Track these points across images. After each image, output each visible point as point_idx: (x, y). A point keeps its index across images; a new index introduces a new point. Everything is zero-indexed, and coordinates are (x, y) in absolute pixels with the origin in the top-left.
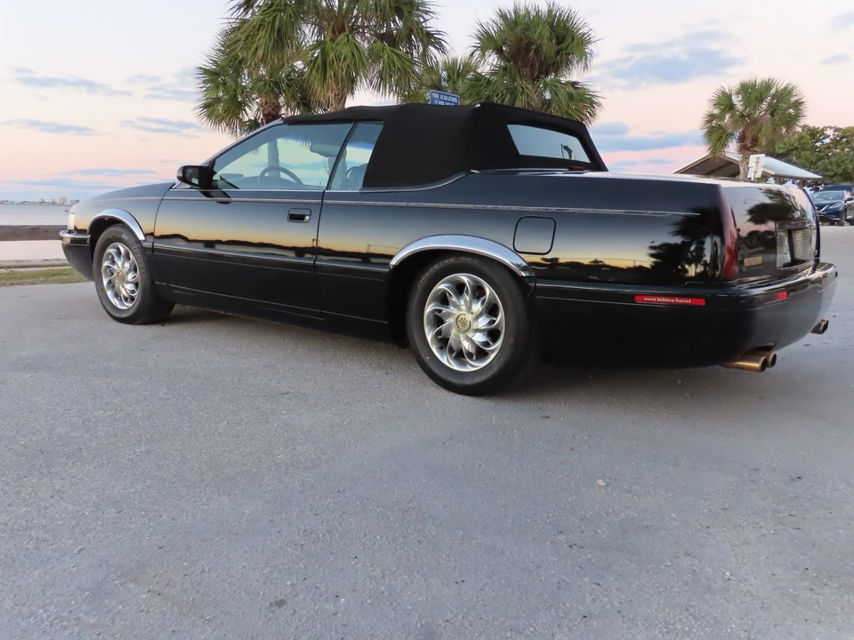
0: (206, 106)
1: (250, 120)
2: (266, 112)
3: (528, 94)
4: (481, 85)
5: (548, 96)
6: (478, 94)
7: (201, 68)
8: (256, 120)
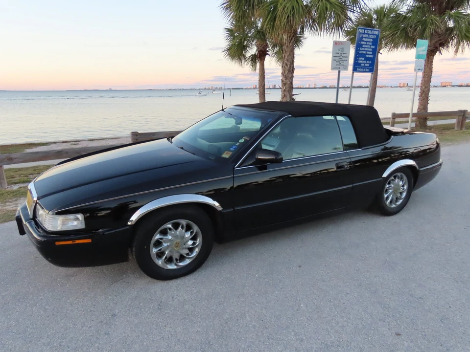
0: (229, 50)
1: (252, 55)
2: (259, 50)
3: (436, 24)
4: (399, 21)
5: (451, 24)
6: (396, 27)
7: (226, 28)
8: (255, 55)
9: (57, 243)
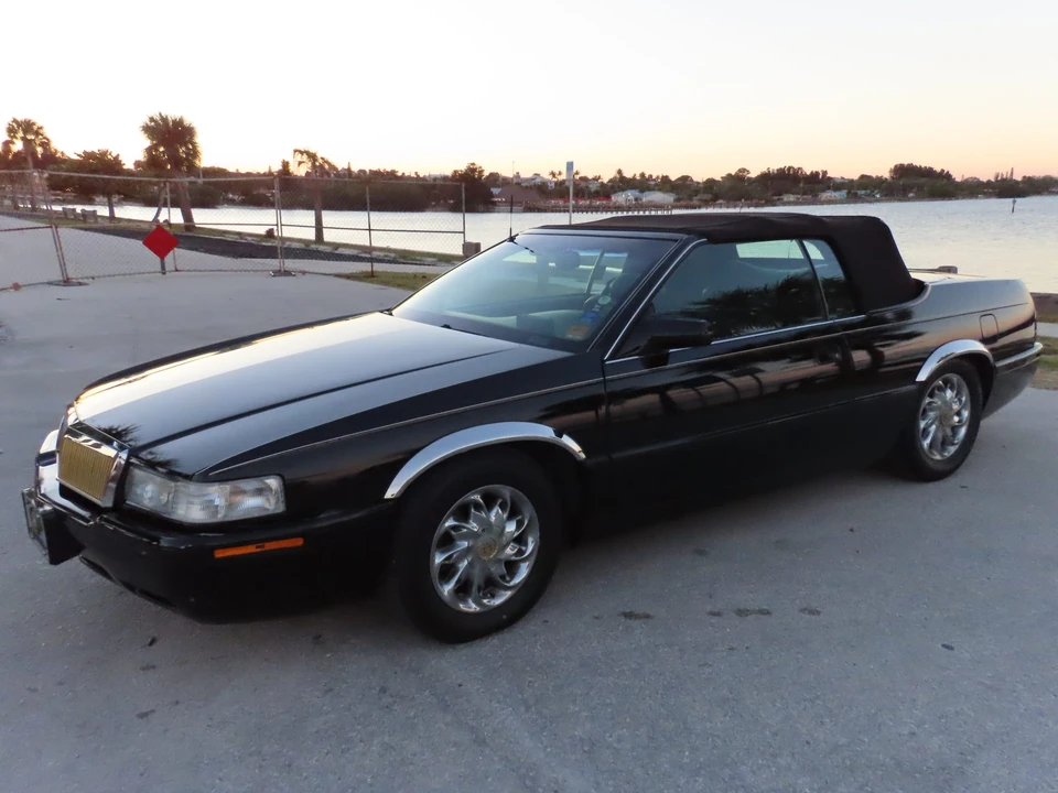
9: (219, 554)
